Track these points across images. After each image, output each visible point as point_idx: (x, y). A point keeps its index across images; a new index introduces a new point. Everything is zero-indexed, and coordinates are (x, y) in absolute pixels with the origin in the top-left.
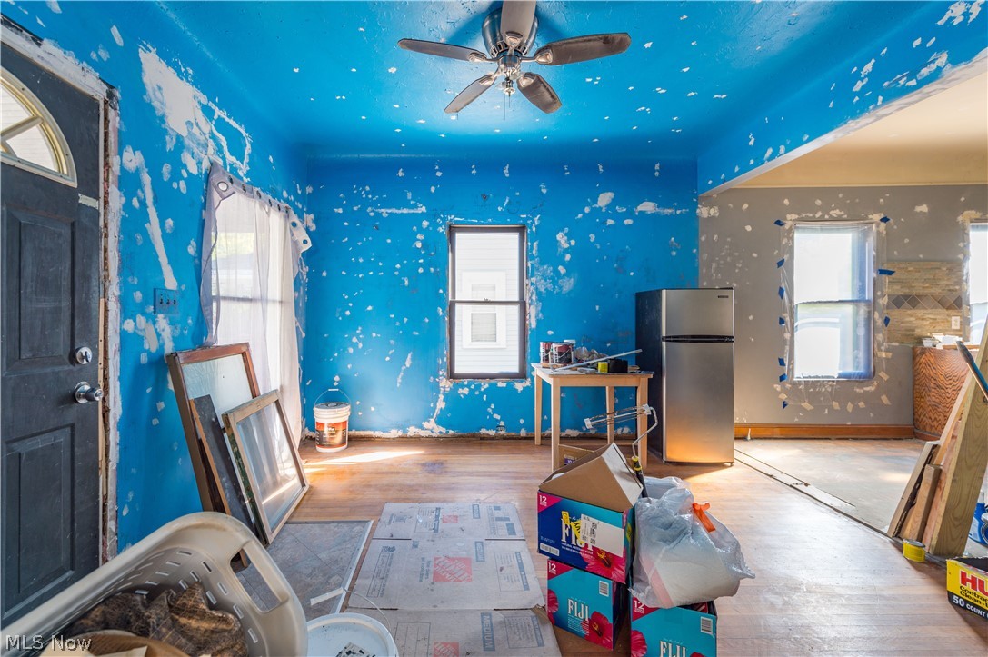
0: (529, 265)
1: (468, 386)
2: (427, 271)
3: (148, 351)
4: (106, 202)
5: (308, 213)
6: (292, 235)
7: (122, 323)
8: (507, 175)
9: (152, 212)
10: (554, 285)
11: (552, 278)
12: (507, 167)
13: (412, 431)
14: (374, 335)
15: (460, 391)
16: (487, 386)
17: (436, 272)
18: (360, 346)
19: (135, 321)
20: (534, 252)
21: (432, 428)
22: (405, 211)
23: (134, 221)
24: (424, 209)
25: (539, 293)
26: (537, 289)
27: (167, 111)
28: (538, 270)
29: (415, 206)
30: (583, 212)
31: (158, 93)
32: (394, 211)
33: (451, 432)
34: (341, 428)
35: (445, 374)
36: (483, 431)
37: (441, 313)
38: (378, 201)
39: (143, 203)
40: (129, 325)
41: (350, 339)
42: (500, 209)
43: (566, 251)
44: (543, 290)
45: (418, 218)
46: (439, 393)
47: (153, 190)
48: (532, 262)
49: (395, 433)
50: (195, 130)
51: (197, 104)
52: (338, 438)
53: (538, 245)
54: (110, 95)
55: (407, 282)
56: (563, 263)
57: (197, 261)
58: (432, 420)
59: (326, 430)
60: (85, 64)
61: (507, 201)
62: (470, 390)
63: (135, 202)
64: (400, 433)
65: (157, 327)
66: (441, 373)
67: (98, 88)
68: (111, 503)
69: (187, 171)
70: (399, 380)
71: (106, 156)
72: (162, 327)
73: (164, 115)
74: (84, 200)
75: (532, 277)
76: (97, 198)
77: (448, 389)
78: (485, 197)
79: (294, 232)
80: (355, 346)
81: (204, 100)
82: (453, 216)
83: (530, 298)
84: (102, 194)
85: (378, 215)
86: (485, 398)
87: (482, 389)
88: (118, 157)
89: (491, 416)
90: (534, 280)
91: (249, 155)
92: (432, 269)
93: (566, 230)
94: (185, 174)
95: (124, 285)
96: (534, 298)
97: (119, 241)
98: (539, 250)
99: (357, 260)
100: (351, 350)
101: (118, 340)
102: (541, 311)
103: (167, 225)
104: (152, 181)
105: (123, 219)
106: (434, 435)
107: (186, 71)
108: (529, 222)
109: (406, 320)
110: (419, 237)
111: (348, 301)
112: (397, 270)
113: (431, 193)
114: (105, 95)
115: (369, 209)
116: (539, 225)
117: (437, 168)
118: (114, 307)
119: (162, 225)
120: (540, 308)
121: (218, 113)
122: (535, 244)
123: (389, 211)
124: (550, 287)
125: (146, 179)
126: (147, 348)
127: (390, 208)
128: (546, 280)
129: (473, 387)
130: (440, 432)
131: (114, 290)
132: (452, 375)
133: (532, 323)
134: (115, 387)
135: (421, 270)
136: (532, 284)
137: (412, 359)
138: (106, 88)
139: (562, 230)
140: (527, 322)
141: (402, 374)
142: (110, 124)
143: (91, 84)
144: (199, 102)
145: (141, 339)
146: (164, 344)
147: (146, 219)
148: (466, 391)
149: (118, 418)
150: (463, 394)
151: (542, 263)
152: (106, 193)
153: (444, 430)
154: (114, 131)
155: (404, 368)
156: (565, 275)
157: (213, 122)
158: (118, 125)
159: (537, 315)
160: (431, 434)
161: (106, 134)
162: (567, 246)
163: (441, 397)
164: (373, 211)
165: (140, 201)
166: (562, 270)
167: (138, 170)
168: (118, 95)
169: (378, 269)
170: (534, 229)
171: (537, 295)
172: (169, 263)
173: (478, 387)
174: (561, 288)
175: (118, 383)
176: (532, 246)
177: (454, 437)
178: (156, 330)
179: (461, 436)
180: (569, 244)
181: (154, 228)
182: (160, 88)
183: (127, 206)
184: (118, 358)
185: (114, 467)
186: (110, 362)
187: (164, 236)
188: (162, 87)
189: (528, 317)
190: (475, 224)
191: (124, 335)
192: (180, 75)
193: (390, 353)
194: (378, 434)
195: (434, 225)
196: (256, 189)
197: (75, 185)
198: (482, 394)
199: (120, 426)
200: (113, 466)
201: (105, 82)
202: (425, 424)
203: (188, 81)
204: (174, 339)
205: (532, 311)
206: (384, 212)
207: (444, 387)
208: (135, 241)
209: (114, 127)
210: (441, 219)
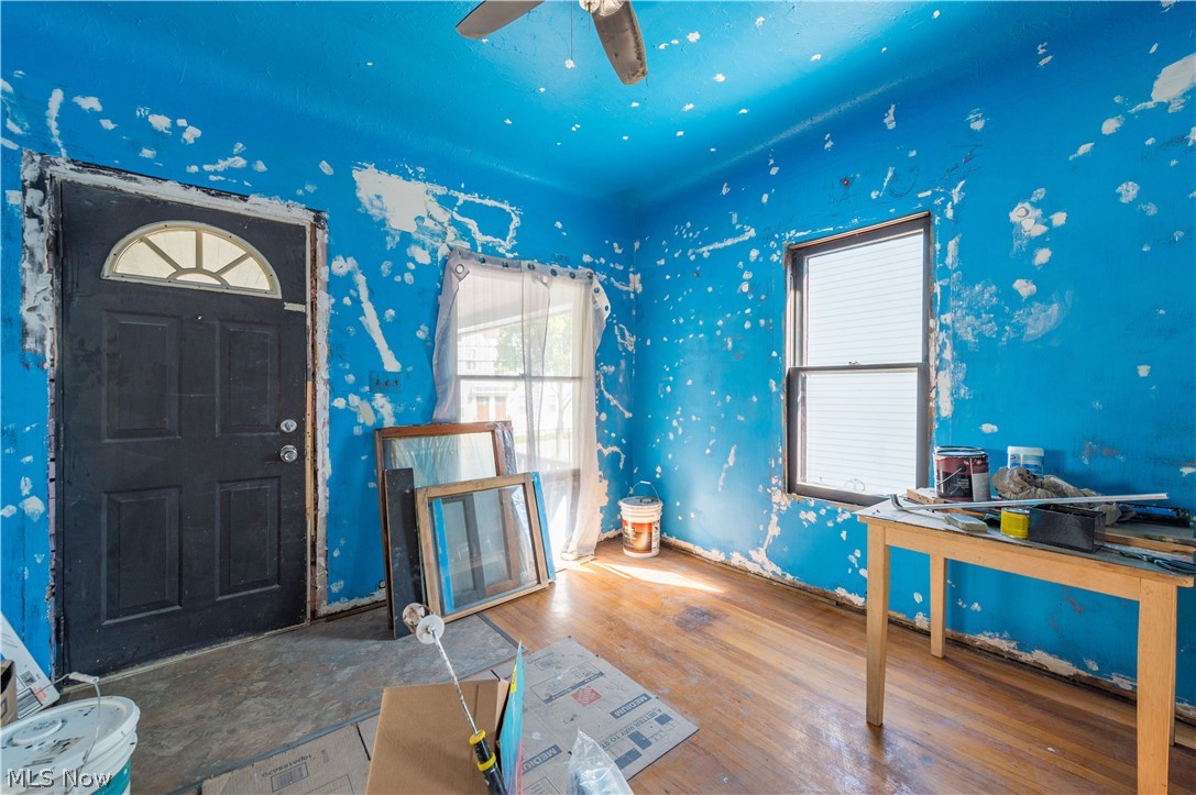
0: (937, 290)
1: (816, 509)
2: (755, 326)
3: (363, 425)
4: (313, 305)
5: (635, 273)
6: (595, 302)
7: (331, 400)
8: (891, 126)
9: (368, 307)
10: (1001, 325)
11: (995, 310)
12: (891, 111)
13: (736, 559)
14: (694, 418)
15: (803, 515)
16: (847, 515)
17: (767, 325)
18: (680, 431)
19: (347, 399)
20: (949, 261)
21: (761, 563)
22: (729, 242)
23: (347, 318)
24: (752, 233)
25: (959, 345)
26: (955, 336)
27: (388, 215)
28: (958, 296)
29: (742, 232)
30: (1097, 136)
31: (377, 203)
32: (717, 245)
33: (789, 577)
34: (646, 530)
35: (780, 483)
36: (841, 592)
37: (774, 389)
38: (698, 239)
39: (357, 301)
40: (340, 403)
41: (671, 421)
42: (874, 195)
43: (1039, 242)
44: (970, 337)
45: (744, 248)
46: (770, 511)
47: (369, 287)
48: (944, 282)
49: (715, 555)
50: (428, 223)
51: (431, 198)
52: (643, 542)
53: (960, 245)
54: (317, 219)
55: (730, 344)
56: (1031, 274)
57: (429, 344)
58: (762, 550)
59: (629, 530)
60: (290, 202)
61: (890, 174)
62: (819, 517)
63: (347, 301)
64: (721, 557)
65: (374, 404)
66: (774, 481)
67: (304, 217)
68: (320, 543)
69: (416, 263)
70: (721, 483)
71: (313, 271)
72: (380, 404)
73: (384, 219)
74: (289, 306)
75: (943, 312)
76: (304, 303)
77: (785, 509)
78: (847, 182)
79: (597, 299)
80: (675, 431)
81: (441, 190)
82: (793, 232)
83: (939, 356)
84: (309, 299)
85: (699, 256)
86: (844, 535)
87: (839, 520)
88: (327, 267)
89: (856, 571)
90: (947, 318)
91: (516, 228)
92: (762, 322)
93: (1040, 193)
94: (411, 266)
95: (333, 370)
96: (948, 355)
97: (328, 335)
98: (960, 254)
99: (677, 321)
100: (671, 436)
101: (327, 415)
102: (965, 381)
103: (387, 316)
104: (367, 282)
105: (333, 317)
106: (765, 574)
107: (416, 172)
108: (938, 202)
109: (728, 398)
110: (747, 275)
111: (669, 374)
112: (719, 328)
113: (763, 205)
114: (312, 220)
115: (691, 251)
116: (962, 202)
117: (772, 162)
118: (322, 389)
119: (380, 316)
120: (961, 376)
121: (462, 197)
122: (952, 245)
123: (711, 248)
124: (990, 329)
125: (361, 279)
126: (362, 421)
127: (711, 244)
128: (978, 316)
129: (823, 512)
130: (773, 572)
131: (323, 373)
132: (791, 487)
133: (945, 407)
134: (323, 452)
135: (747, 325)
136: (943, 327)
137: (736, 455)
138: (313, 214)
139: (1025, 196)
140: (932, 404)
141: (724, 474)
142: (318, 242)
143: (299, 215)
144: (435, 195)
145: (355, 415)
146: (383, 419)
147: (361, 312)
148: (812, 516)
149: (327, 477)
150: (806, 520)
151: (969, 279)
152: (314, 298)
153: (779, 571)
154: (322, 246)
155: (726, 466)
156: (1031, 299)
157: (456, 209)
158: (326, 241)
159: (954, 392)
160: (761, 571)
161: (314, 252)
162: (1040, 230)
163: (775, 519)
164: (694, 253)
165: (352, 298)
166: (1024, 287)
167: (350, 274)
168: (326, 216)
169: (698, 330)
170: (950, 214)
171: (955, 348)
172: (389, 349)
173: (833, 514)
174: (1020, 328)
175: (327, 450)
176: (944, 251)
177: (793, 585)
178: (373, 407)
179: (804, 589)
180: (1049, 223)
181: (370, 319)
182: (378, 197)
183: (338, 306)
184: (327, 428)
185: (324, 515)
186: (319, 432)
187: (384, 326)
188: (381, 194)
189: (933, 395)
190: (830, 234)
191: (333, 411)
192: (407, 177)
193: (711, 443)
194: (698, 550)
195: (765, 253)
196: (525, 264)
197: (279, 296)
198: (839, 527)
199: (329, 484)
200: (322, 514)
201: (311, 210)
202: (753, 554)
203: (418, 180)
204: (396, 415)
205: (943, 382)
206: (705, 251)
207: (779, 504)
208: (348, 333)
209: (322, 243)
210: (776, 240)
